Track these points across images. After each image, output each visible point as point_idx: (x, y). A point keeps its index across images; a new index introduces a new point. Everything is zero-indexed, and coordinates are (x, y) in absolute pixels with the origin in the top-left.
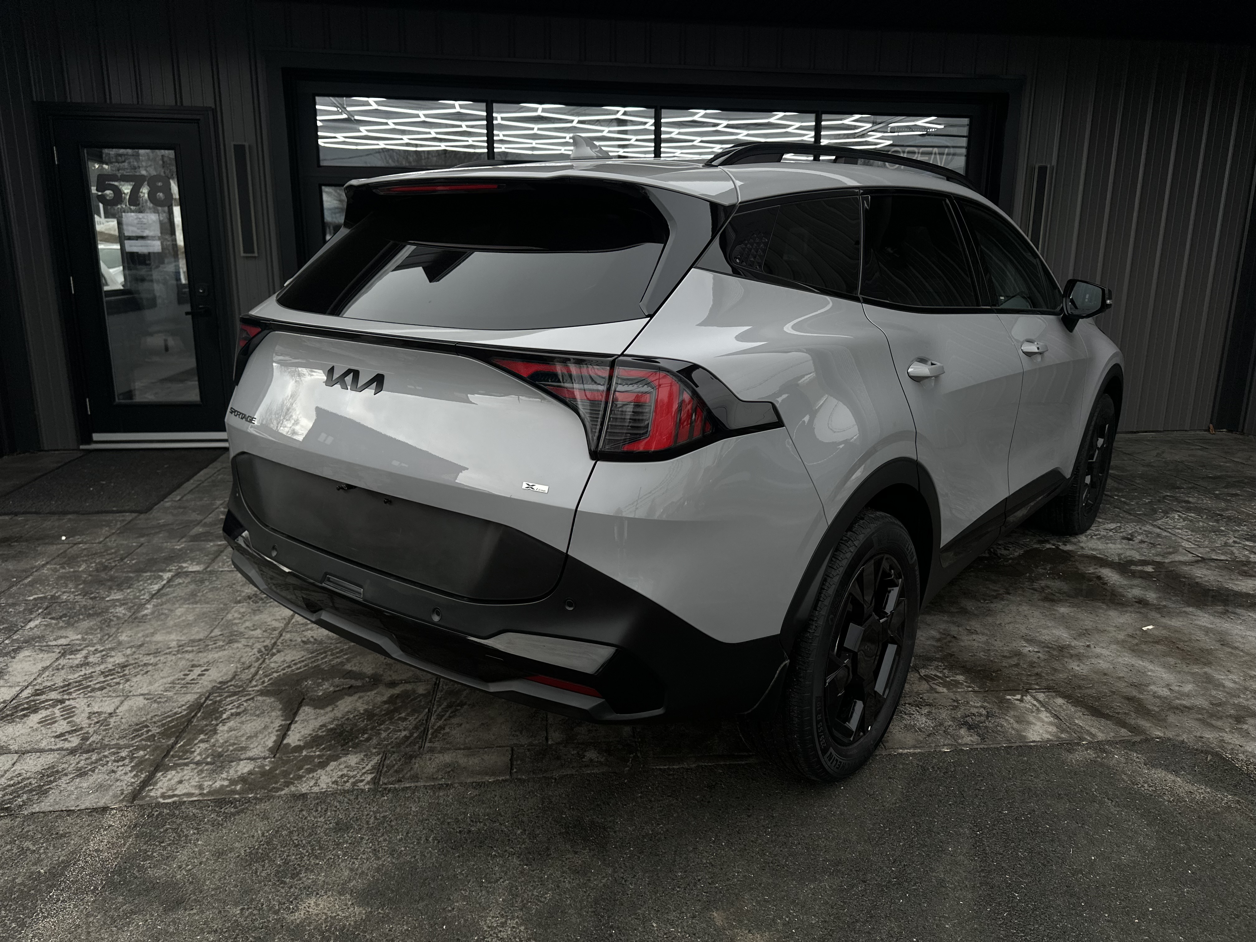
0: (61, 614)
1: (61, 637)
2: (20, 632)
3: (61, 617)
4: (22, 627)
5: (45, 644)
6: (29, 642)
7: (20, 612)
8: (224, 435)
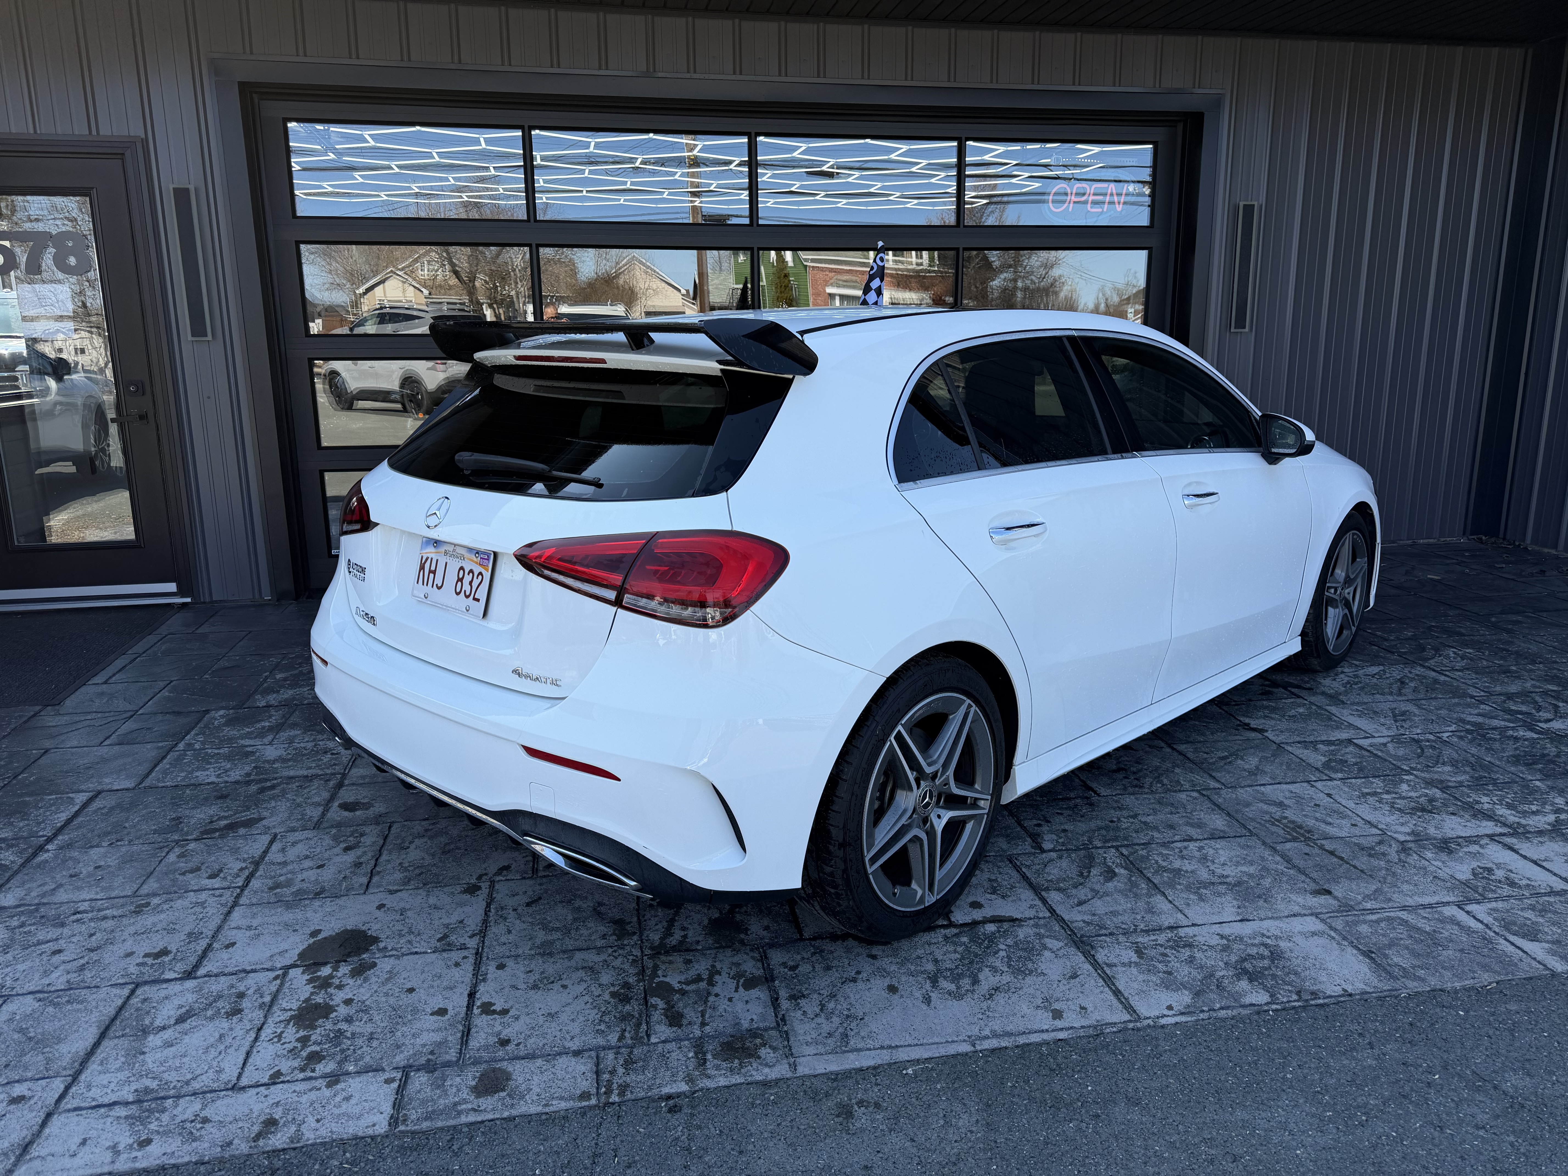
8: (172, 587)
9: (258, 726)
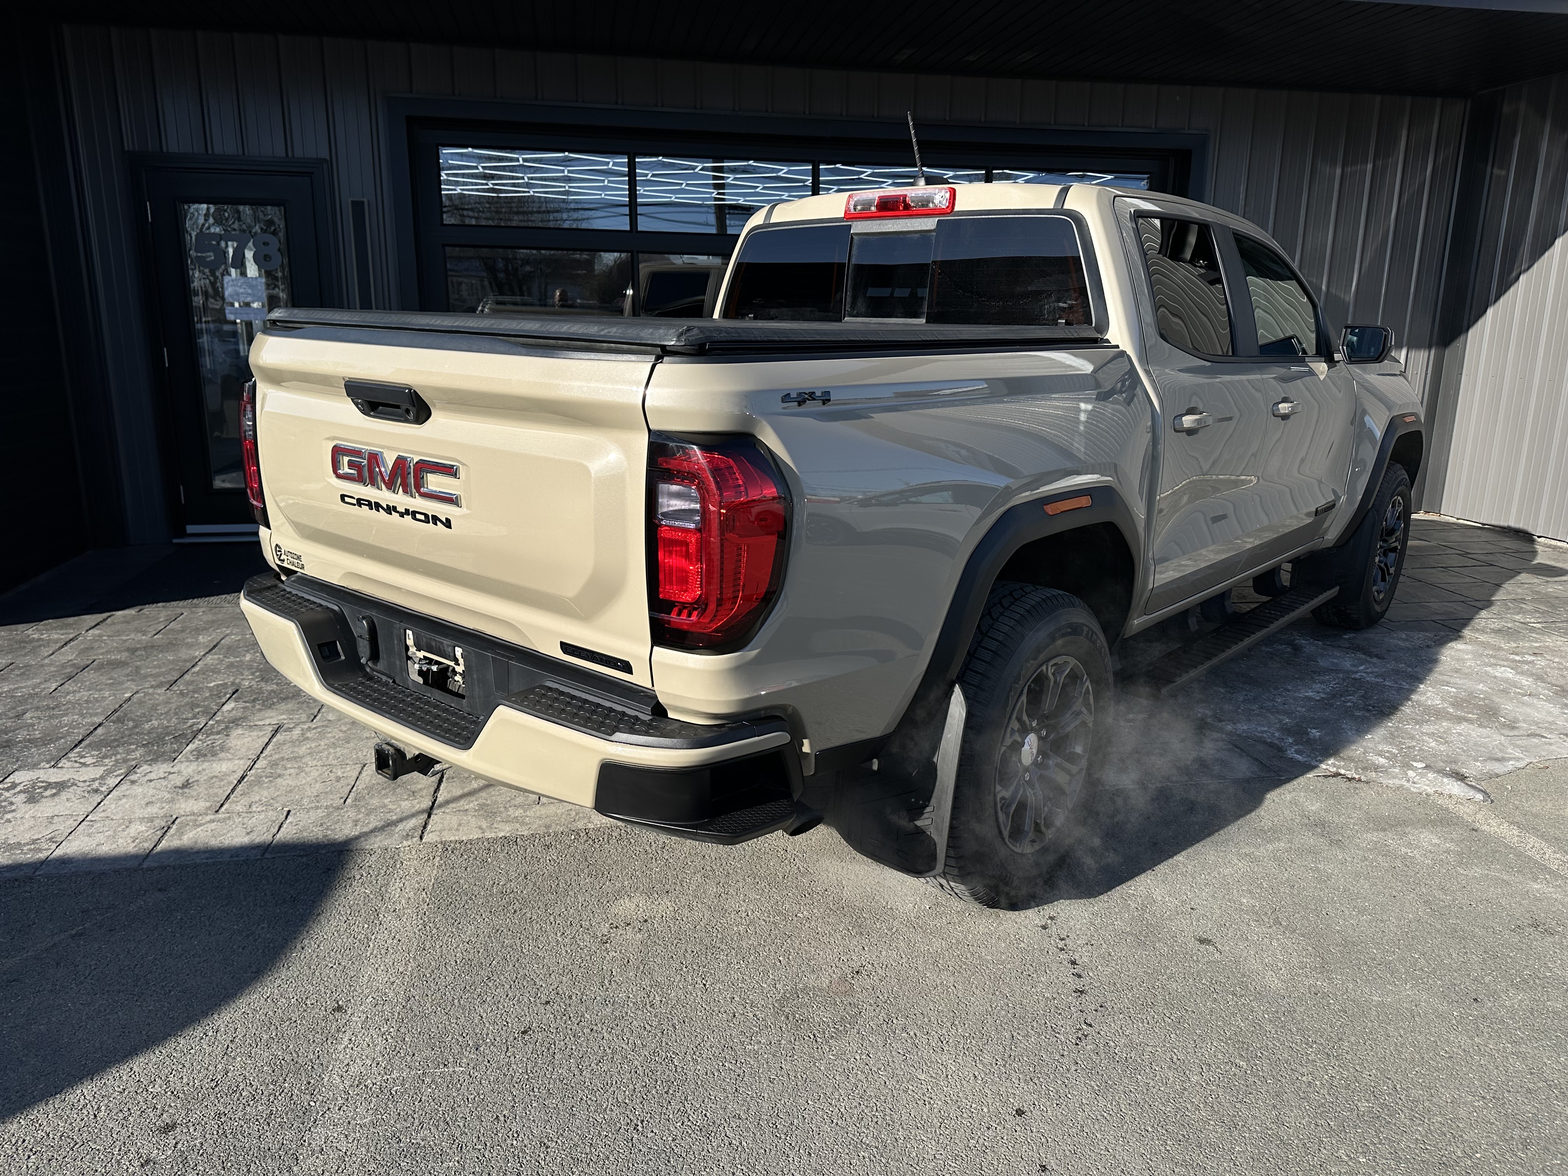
0: (252, 698)
1: (267, 718)
2: (219, 714)
3: (254, 701)
4: (218, 710)
5: (252, 724)
6: (236, 722)
7: (206, 698)
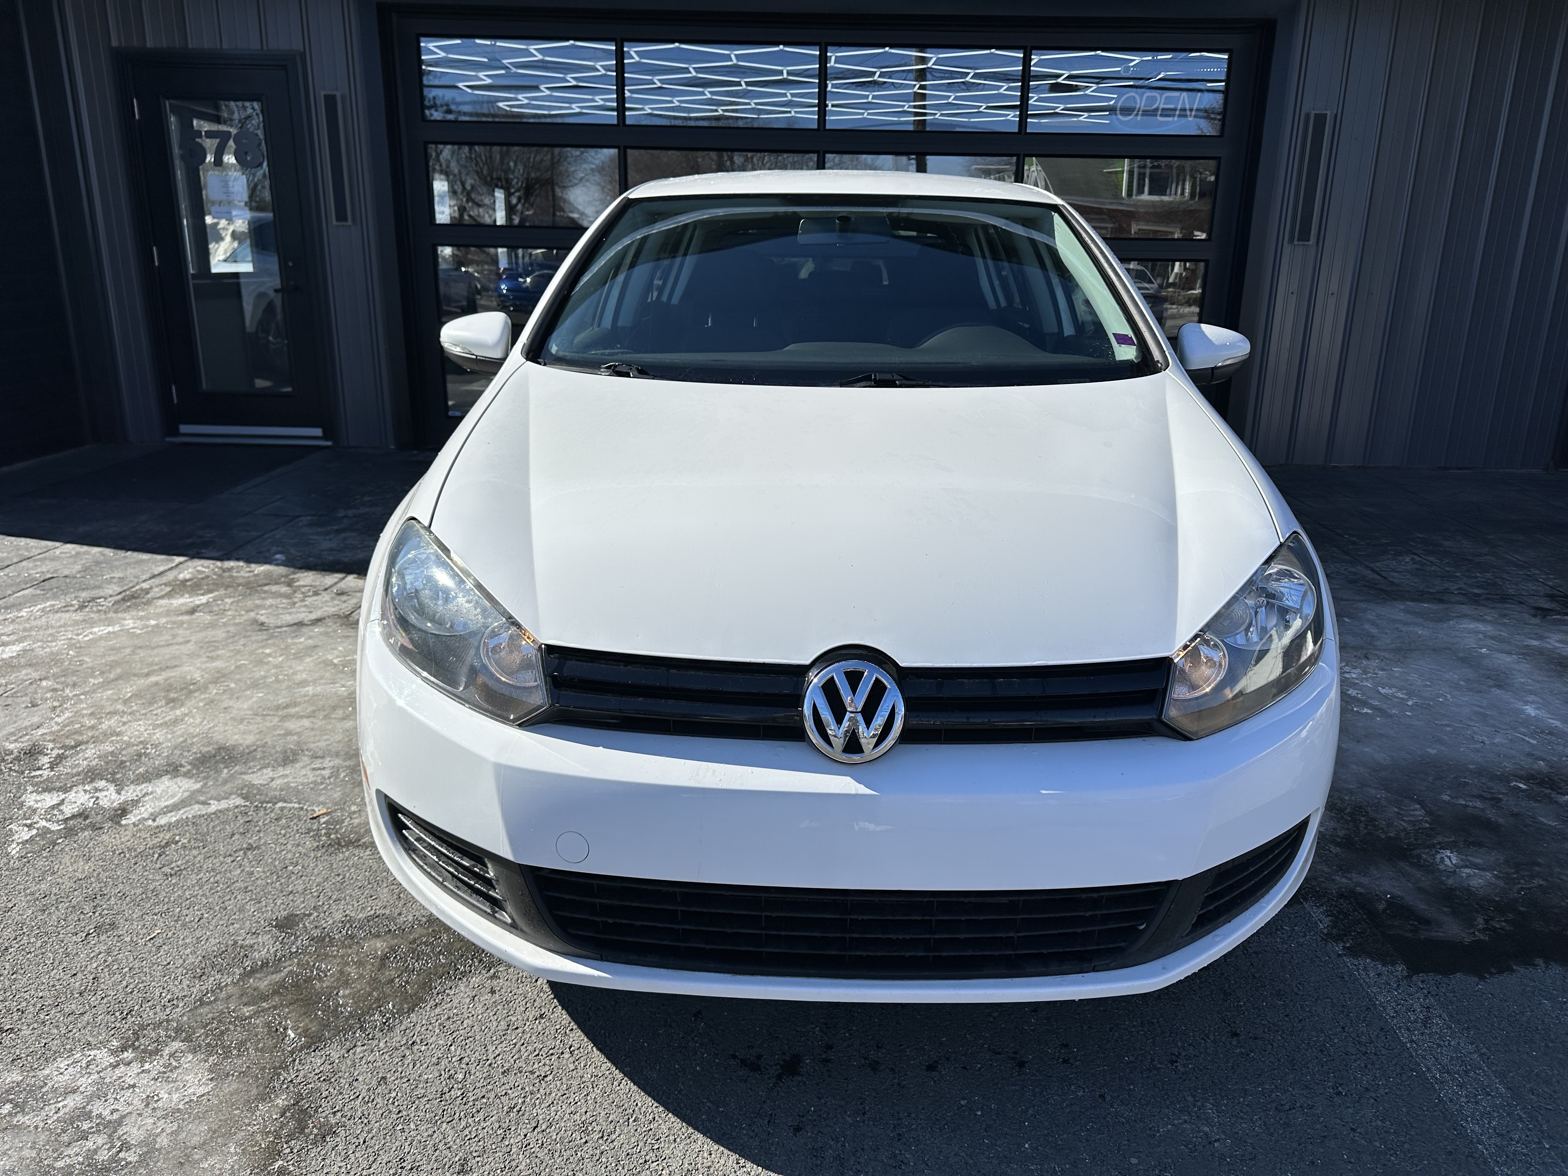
8: (318, 432)
9: (329, 528)
